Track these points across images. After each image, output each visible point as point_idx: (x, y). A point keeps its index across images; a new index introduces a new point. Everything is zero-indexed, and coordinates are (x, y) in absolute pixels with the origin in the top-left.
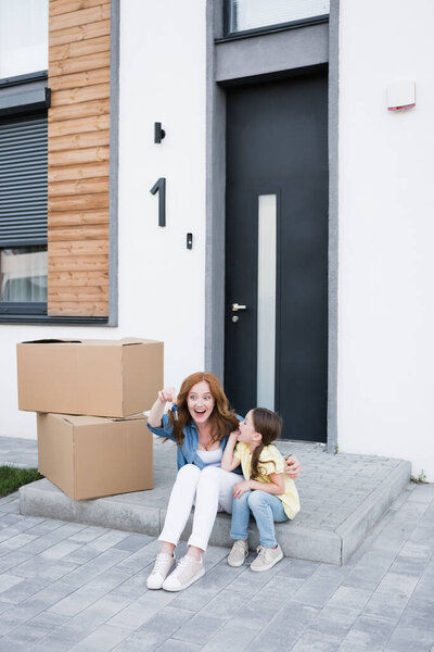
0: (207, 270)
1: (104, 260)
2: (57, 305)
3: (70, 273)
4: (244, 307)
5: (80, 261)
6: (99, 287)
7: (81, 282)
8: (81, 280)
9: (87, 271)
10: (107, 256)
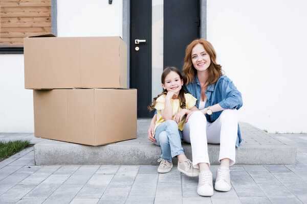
0: (123, 16)
1: (46, 10)
2: (8, 40)
3: (19, 18)
4: (145, 41)
5: (27, 10)
6: (43, 28)
7: (27, 24)
8: (28, 23)
9: (33, 17)
10: (48, 7)
